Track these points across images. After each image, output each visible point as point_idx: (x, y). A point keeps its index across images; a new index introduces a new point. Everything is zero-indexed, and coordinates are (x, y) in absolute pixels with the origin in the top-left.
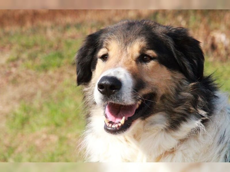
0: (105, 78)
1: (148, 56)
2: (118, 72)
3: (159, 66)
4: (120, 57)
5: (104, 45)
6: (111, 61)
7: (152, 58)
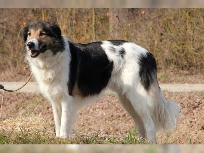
0: (29, 42)
1: (43, 33)
2: (33, 40)
3: (47, 36)
4: (34, 35)
5: (29, 31)
6: (32, 36)
7: (44, 34)
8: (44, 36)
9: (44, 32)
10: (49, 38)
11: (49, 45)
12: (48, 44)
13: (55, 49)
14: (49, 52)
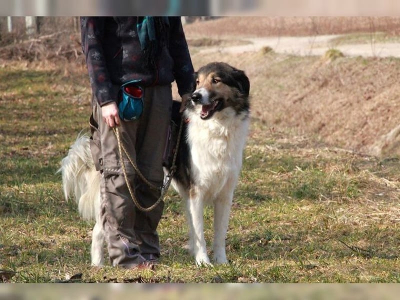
1: (217, 80)
2: (201, 90)
7: (219, 81)
8: (219, 84)
9: (218, 78)
10: (227, 89)
11: (228, 100)
12: (226, 98)
13: (238, 106)
14: (229, 111)
